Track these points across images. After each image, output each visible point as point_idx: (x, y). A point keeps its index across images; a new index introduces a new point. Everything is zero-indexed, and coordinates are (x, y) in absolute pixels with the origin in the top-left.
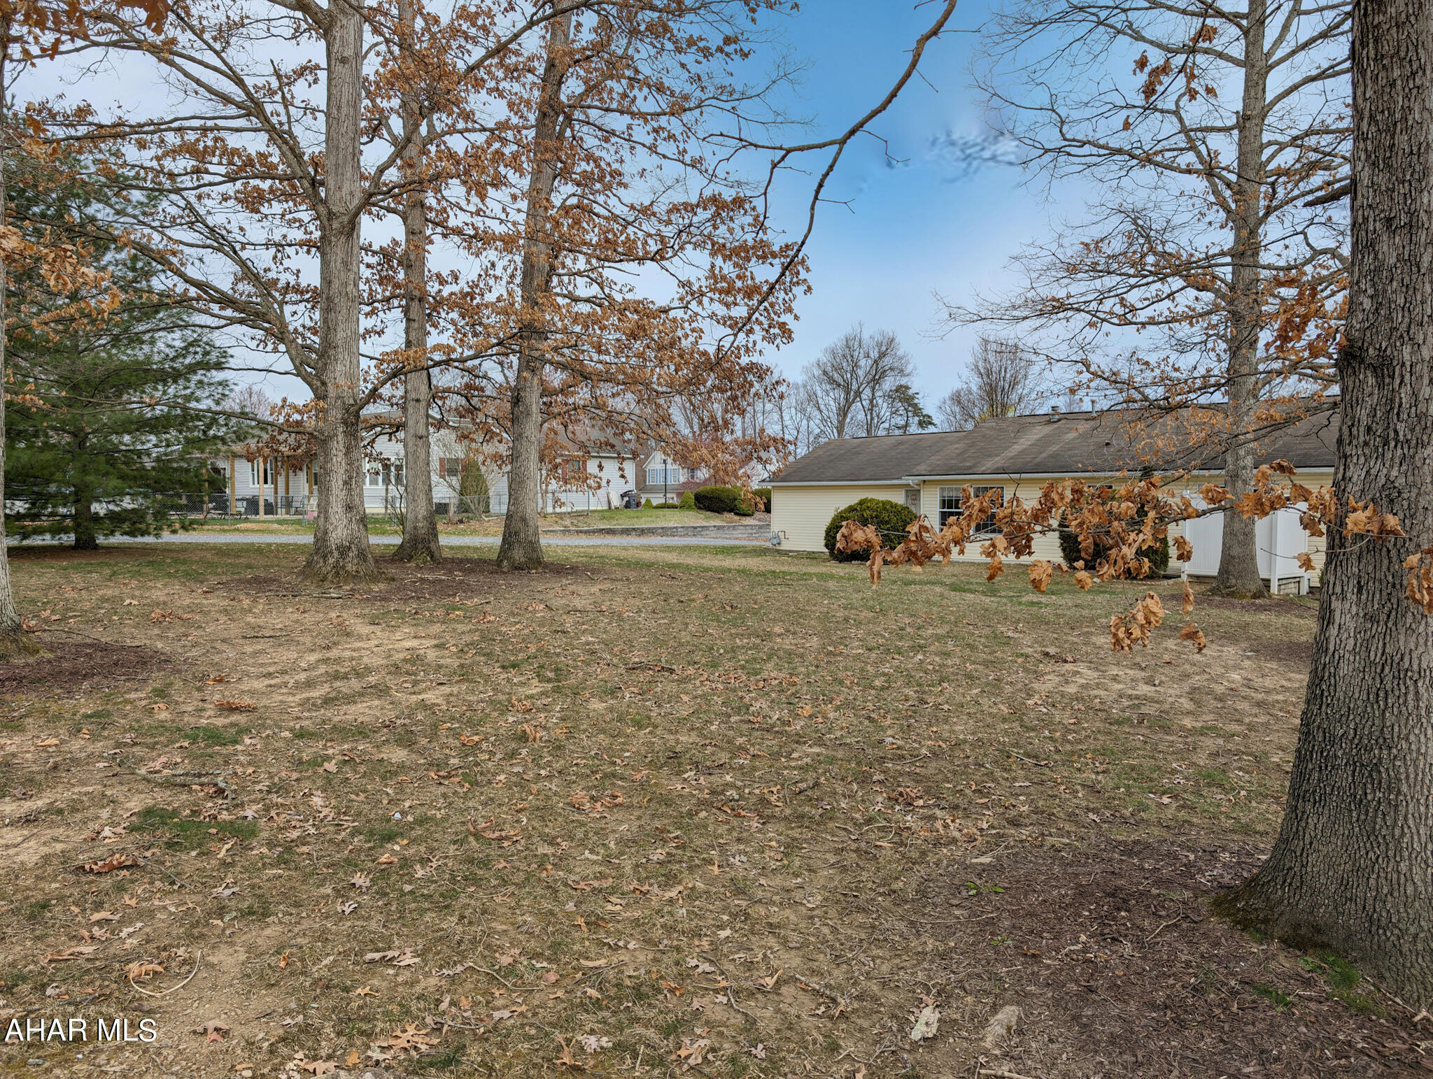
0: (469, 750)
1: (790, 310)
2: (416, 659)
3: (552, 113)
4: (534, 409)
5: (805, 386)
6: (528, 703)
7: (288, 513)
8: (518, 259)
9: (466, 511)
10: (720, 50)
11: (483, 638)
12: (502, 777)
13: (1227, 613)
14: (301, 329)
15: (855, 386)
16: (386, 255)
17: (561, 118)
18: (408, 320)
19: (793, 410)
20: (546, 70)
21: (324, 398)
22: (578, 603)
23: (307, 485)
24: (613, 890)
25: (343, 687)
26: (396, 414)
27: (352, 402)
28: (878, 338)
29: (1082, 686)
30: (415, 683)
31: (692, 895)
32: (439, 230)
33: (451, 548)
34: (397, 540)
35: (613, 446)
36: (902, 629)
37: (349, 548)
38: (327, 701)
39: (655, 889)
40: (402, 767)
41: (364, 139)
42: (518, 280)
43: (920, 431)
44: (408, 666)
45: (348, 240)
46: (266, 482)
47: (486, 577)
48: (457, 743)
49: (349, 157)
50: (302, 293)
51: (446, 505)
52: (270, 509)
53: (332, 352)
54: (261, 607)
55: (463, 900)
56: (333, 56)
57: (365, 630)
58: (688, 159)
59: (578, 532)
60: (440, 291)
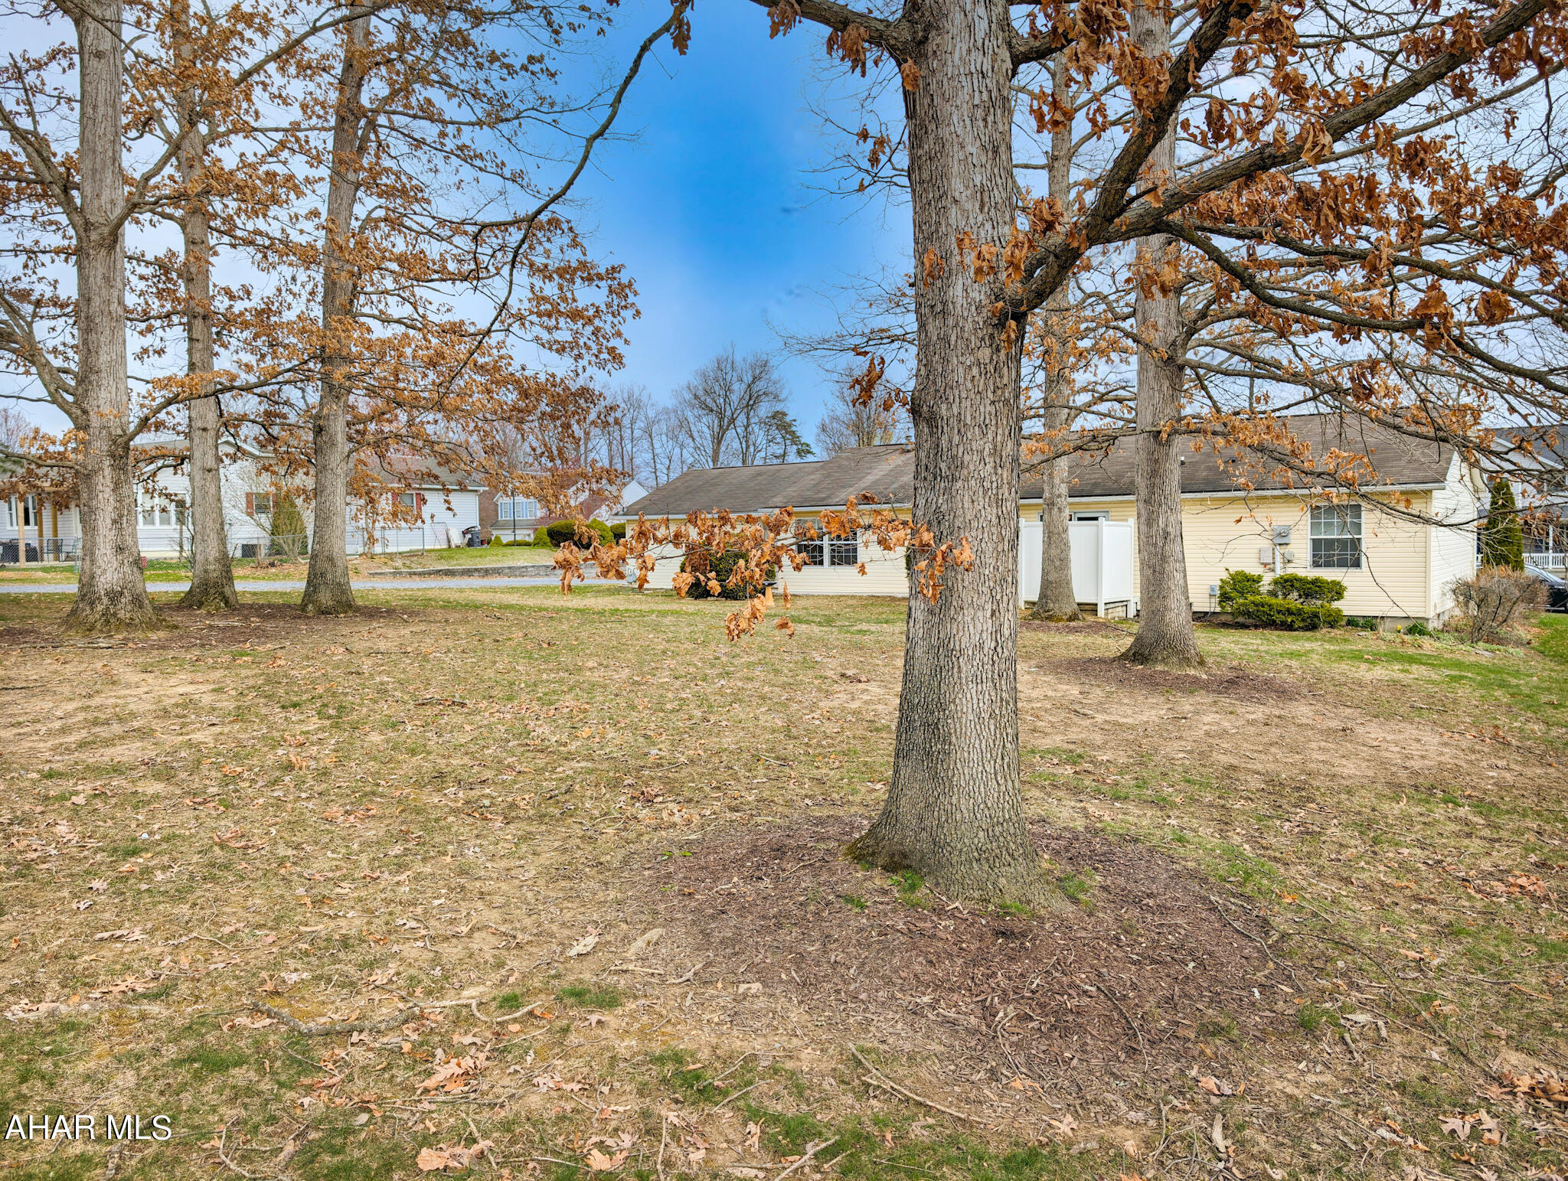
0: (228, 780)
1: (619, 334)
2: (188, 703)
3: (352, 118)
4: (340, 438)
5: (675, 411)
6: (301, 739)
7: (57, 559)
8: (319, 277)
9: (278, 553)
10: (524, 68)
11: (268, 681)
12: (261, 801)
13: (1041, 635)
14: (61, 348)
15: (728, 413)
16: (163, 266)
17: (363, 122)
18: (191, 340)
19: (664, 438)
20: (344, 71)
21: (85, 428)
22: (382, 645)
23: (80, 526)
24: (344, 878)
25: (103, 732)
26: (180, 443)
27: (119, 432)
28: (750, 359)
29: (866, 702)
30: (183, 725)
31: (419, 877)
32: (226, 239)
33: (255, 594)
34: (185, 587)
35: (436, 477)
36: (717, 658)
37: (121, 594)
38: (82, 745)
39: (386, 875)
40: (156, 797)
41: (133, 133)
42: (319, 298)
43: (799, 460)
44: (179, 711)
45: (109, 253)
46: (27, 522)
47: (286, 622)
48: (219, 775)
49: (109, 162)
50: (62, 306)
51: (254, 546)
52: (33, 555)
53: (93, 377)
54: (13, 660)
55: (199, 893)
56: (86, 49)
57: (134, 677)
58: (507, 173)
59: (410, 574)
60: (231, 307)
